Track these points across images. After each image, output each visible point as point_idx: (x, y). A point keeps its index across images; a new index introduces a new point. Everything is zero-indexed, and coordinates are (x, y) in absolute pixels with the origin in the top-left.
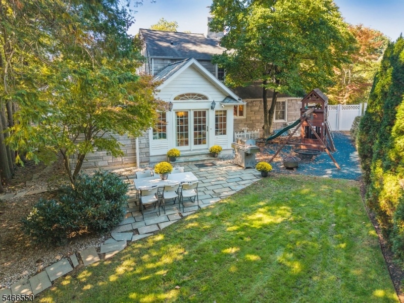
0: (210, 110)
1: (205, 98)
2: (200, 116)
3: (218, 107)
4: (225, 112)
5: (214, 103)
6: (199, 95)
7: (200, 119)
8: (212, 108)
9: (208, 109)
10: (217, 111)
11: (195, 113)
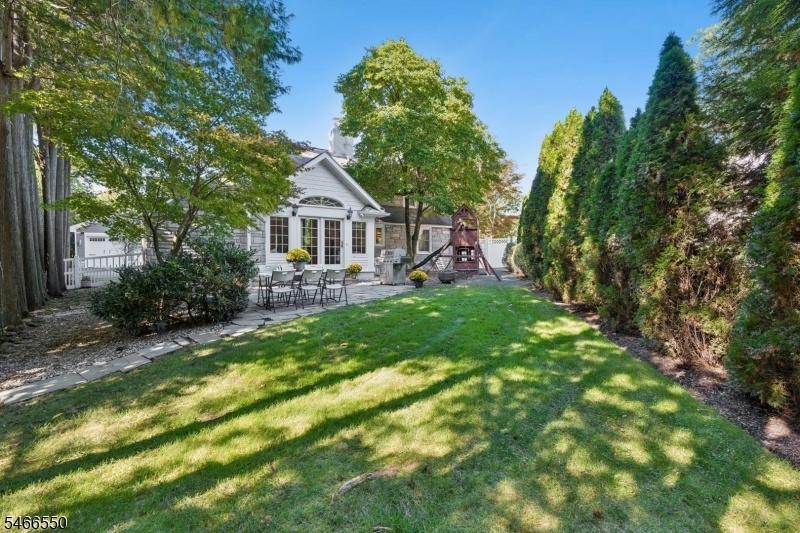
0: (346, 220)
1: (339, 204)
2: (333, 226)
3: (355, 217)
4: (364, 224)
5: (350, 211)
6: (332, 201)
7: (332, 232)
8: (348, 218)
9: (343, 219)
10: (354, 223)
11: (327, 222)
